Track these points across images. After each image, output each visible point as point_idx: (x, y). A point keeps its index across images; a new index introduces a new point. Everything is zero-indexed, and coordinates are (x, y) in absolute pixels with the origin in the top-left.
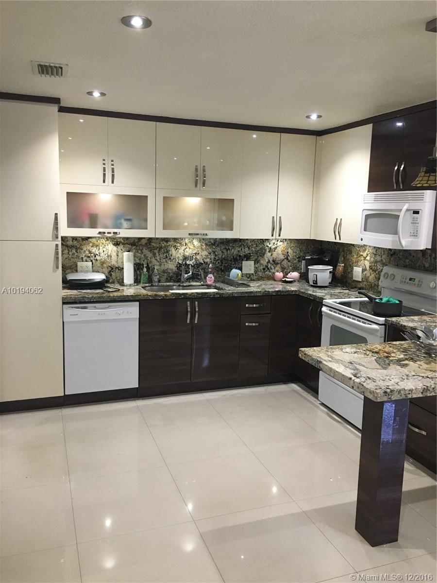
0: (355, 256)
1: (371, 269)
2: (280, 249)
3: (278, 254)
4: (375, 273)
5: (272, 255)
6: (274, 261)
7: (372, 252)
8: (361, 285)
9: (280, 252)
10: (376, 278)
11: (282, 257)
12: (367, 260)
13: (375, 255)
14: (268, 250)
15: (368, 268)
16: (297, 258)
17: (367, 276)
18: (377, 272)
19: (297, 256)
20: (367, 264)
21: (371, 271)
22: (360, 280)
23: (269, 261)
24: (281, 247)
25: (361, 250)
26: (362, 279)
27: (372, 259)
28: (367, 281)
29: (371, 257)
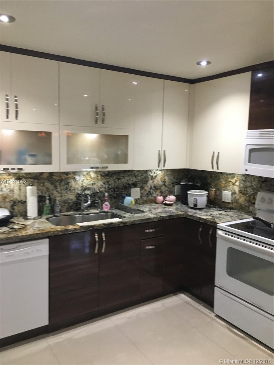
0: (224, 182)
1: (241, 193)
2: (159, 177)
3: (158, 181)
4: (245, 197)
5: (153, 182)
6: (155, 187)
7: (241, 178)
8: (231, 206)
9: (159, 180)
10: (246, 200)
11: (161, 183)
12: (236, 185)
13: (245, 181)
14: (150, 178)
15: (237, 192)
16: (172, 184)
17: (237, 198)
18: (247, 196)
19: (172, 182)
20: (237, 189)
21: (241, 194)
22: (230, 201)
23: (151, 188)
24: (160, 175)
25: (230, 177)
26: (232, 200)
27: (242, 185)
28: (237, 203)
29: (240, 183)
